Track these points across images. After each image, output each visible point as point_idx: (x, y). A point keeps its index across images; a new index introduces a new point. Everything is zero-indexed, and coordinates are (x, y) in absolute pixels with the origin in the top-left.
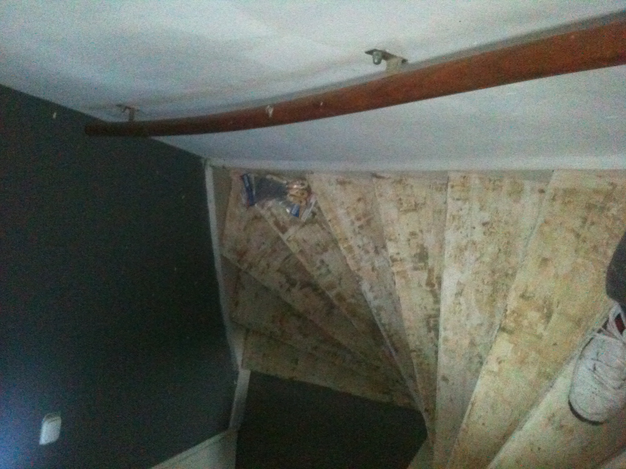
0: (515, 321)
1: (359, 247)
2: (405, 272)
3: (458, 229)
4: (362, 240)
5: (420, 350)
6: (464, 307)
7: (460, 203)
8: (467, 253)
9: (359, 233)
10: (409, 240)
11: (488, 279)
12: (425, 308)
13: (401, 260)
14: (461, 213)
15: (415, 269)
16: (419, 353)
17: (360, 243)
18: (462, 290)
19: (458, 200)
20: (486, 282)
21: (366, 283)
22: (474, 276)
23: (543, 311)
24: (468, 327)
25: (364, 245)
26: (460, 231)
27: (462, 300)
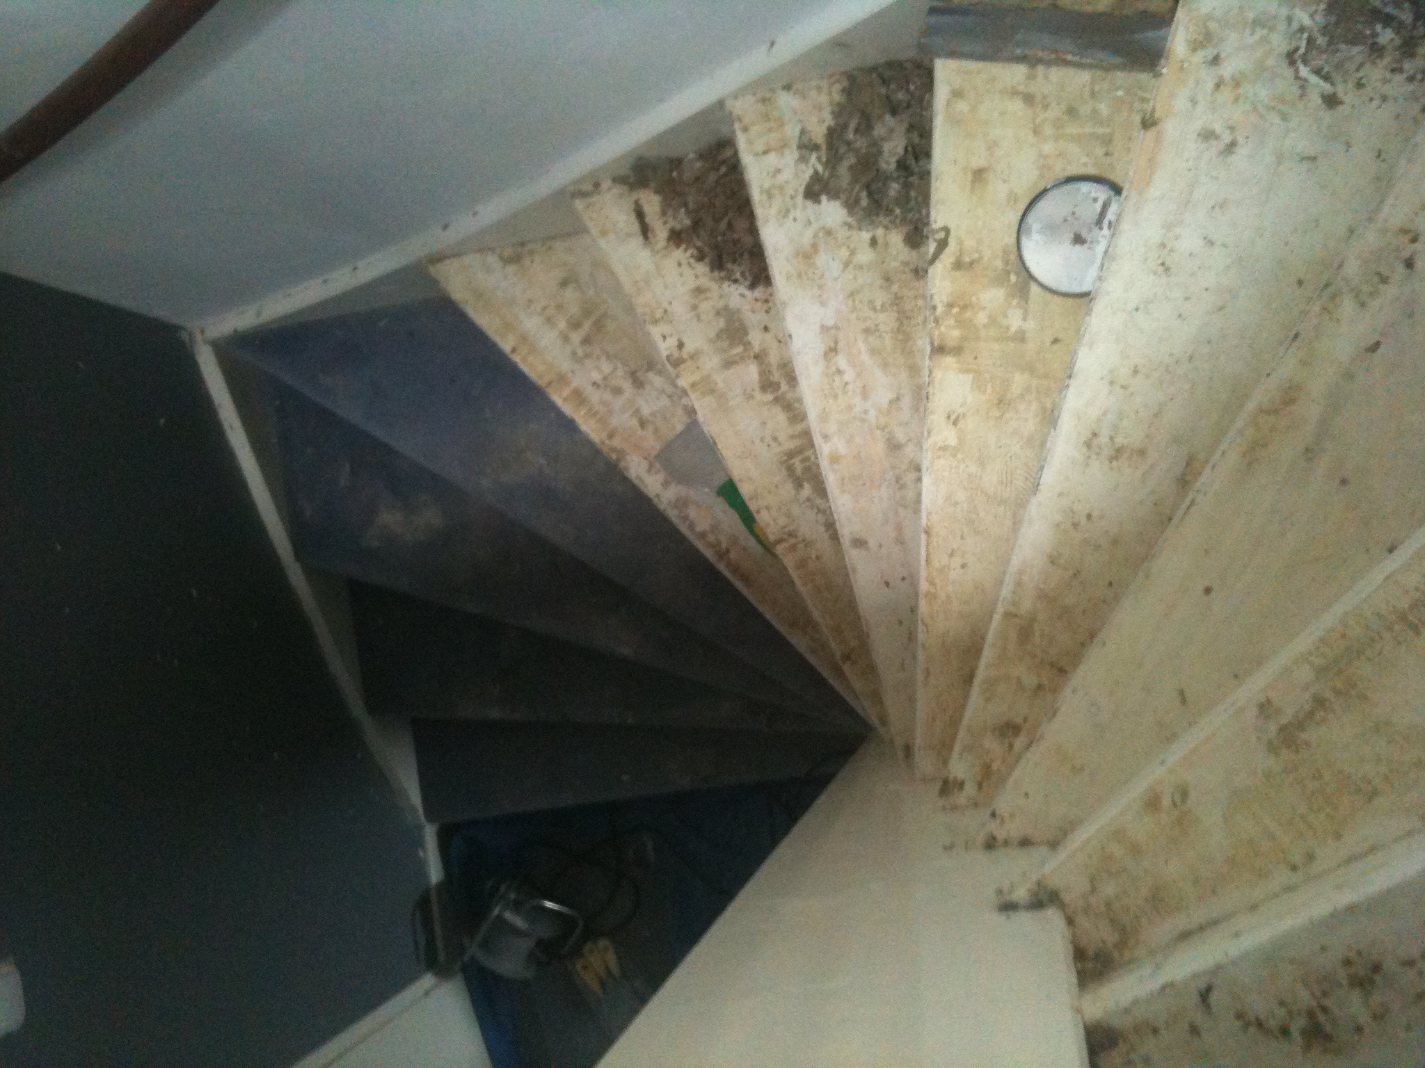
0: (960, 323)
1: (595, 384)
2: (706, 379)
3: (785, 216)
4: (598, 369)
5: (792, 534)
6: (849, 376)
7: (772, 159)
8: (822, 259)
9: (587, 356)
10: (695, 307)
11: (881, 298)
12: (775, 439)
13: (692, 357)
14: (781, 178)
15: (728, 364)
16: (792, 541)
17: (596, 376)
18: (836, 343)
19: (765, 153)
20: (879, 308)
21: (636, 459)
22: (850, 302)
23: (1009, 280)
24: (872, 413)
25: (605, 379)
26: (791, 216)
27: (841, 361)
